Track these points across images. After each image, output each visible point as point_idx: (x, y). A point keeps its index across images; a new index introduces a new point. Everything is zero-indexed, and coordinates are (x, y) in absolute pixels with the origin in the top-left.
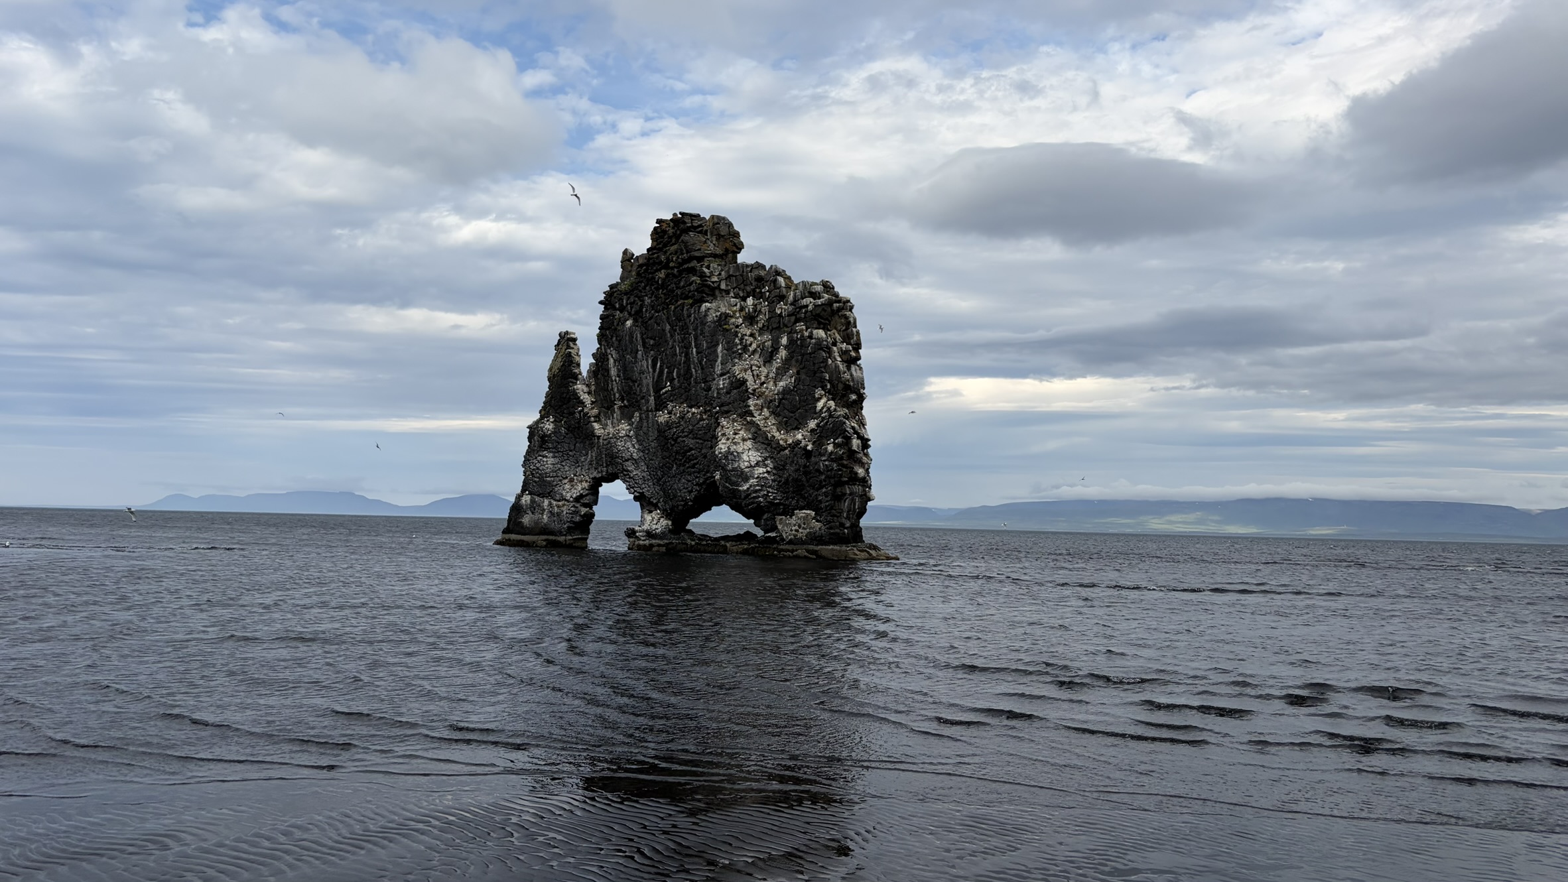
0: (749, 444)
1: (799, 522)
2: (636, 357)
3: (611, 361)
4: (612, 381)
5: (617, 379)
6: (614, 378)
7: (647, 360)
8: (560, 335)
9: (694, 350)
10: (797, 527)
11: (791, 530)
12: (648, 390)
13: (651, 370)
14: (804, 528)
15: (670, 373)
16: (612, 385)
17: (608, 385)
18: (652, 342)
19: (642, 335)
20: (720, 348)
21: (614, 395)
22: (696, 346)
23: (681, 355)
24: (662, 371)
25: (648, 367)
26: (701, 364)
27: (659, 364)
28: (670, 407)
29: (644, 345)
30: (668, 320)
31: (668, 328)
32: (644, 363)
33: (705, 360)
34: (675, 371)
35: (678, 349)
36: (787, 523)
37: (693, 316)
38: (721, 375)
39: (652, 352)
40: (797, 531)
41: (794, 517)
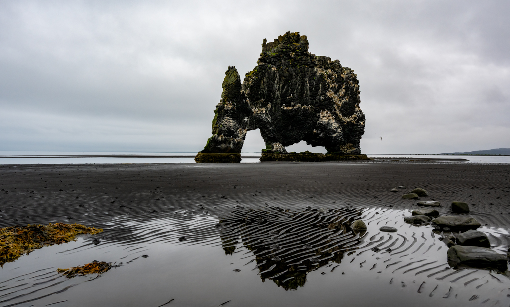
0: (334, 121)
1: (347, 147)
2: (274, 83)
4: (261, 90)
7: (280, 85)
8: (229, 67)
9: (308, 84)
14: (349, 149)
15: (293, 90)
17: (258, 92)
18: (284, 78)
19: (280, 74)
20: (321, 86)
23: (299, 85)
24: (287, 90)
25: (279, 88)
26: (311, 90)
27: (286, 87)
28: (293, 103)
29: (280, 79)
30: (295, 71)
31: (294, 74)
32: (278, 85)
33: (314, 89)
34: (295, 91)
35: (298, 83)
36: (343, 148)
37: (310, 72)
38: (321, 95)
39: (283, 82)
40: (346, 150)
41: (345, 145)
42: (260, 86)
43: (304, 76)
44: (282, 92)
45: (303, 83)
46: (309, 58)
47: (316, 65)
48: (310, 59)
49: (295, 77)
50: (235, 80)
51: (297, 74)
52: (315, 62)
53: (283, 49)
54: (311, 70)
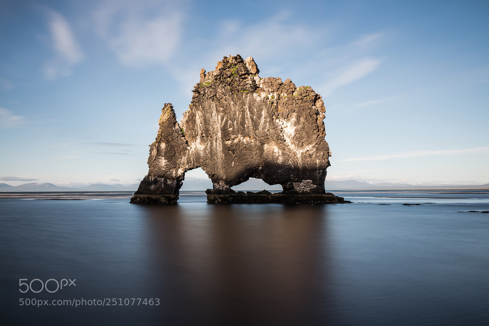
1: (305, 185)
2: (212, 115)
3: (197, 117)
4: (197, 125)
5: (200, 125)
6: (198, 124)
8: (165, 104)
9: (248, 113)
10: (303, 187)
11: (301, 188)
12: (218, 130)
13: (220, 121)
14: (307, 187)
15: (232, 123)
16: (197, 127)
17: (195, 127)
18: (222, 109)
19: (216, 105)
20: (264, 112)
21: (198, 132)
22: (249, 111)
23: (239, 115)
24: (227, 121)
26: (252, 119)
27: (225, 119)
28: (233, 137)
29: (217, 110)
30: (232, 99)
31: (232, 103)
32: (216, 118)
33: (255, 117)
34: (235, 122)
35: (237, 112)
36: (299, 186)
37: (248, 98)
38: (264, 123)
39: (222, 113)
40: (304, 189)
41: (302, 183)
43: (243, 104)
44: (221, 125)
45: (243, 111)
49: (234, 106)
51: (235, 104)
54: (250, 96)
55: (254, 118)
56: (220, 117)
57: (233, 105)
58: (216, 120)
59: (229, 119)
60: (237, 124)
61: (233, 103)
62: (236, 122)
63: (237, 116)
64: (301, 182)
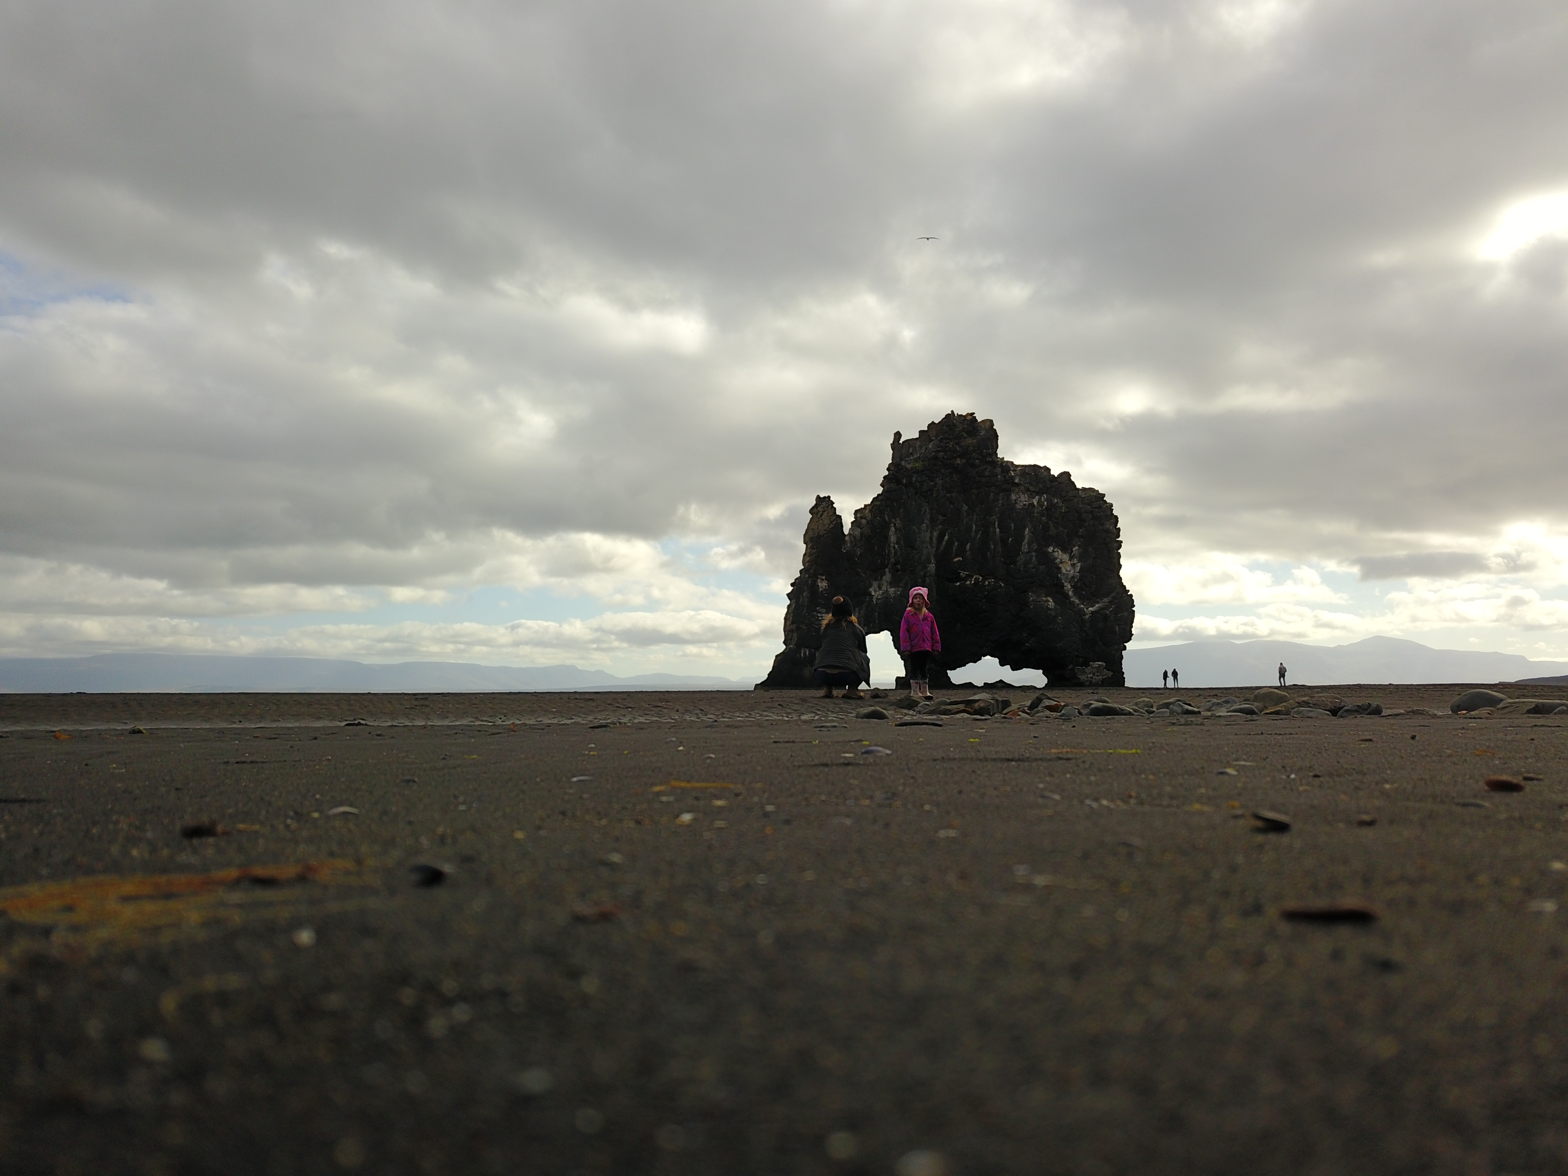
1: (1094, 671)
2: (920, 529)
3: (892, 530)
5: (896, 546)
6: (892, 545)
7: (932, 534)
8: (818, 499)
10: (1091, 675)
11: (1087, 677)
13: (935, 541)
14: (1097, 676)
15: (962, 544)
17: (884, 549)
18: (940, 517)
20: (1027, 532)
21: (889, 560)
22: (1000, 527)
23: (977, 532)
24: (950, 543)
25: (931, 538)
26: (1004, 543)
27: (947, 537)
28: (963, 574)
29: (932, 519)
30: (966, 501)
31: (965, 508)
32: (928, 534)
33: (1010, 539)
34: (968, 545)
35: (974, 527)
36: (1084, 672)
37: (1000, 501)
38: (1029, 552)
39: (940, 526)
40: (1091, 678)
41: (1089, 667)
42: (886, 537)
43: (988, 512)
44: (938, 548)
45: (987, 526)
46: (999, 470)
47: (1017, 485)
48: (1003, 472)
49: (968, 515)
50: (831, 526)
51: (972, 508)
52: (1012, 478)
53: (938, 452)
54: (1003, 499)
55: (1010, 542)
56: (935, 534)
57: (966, 511)
58: (928, 539)
59: (955, 540)
60: (971, 549)
61: (967, 507)
62: (970, 546)
63: (973, 534)
64: (1087, 665)
